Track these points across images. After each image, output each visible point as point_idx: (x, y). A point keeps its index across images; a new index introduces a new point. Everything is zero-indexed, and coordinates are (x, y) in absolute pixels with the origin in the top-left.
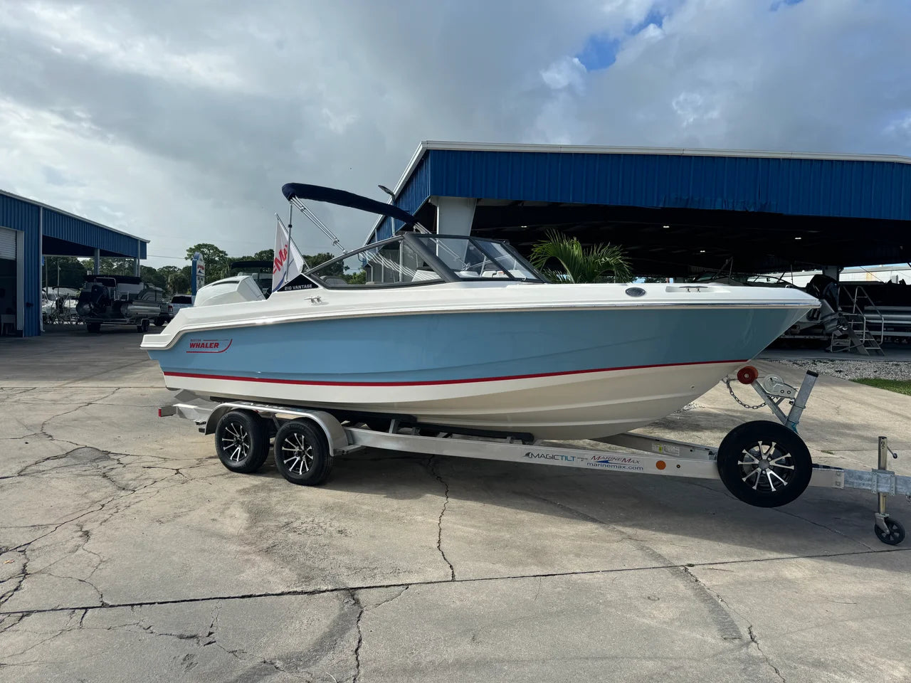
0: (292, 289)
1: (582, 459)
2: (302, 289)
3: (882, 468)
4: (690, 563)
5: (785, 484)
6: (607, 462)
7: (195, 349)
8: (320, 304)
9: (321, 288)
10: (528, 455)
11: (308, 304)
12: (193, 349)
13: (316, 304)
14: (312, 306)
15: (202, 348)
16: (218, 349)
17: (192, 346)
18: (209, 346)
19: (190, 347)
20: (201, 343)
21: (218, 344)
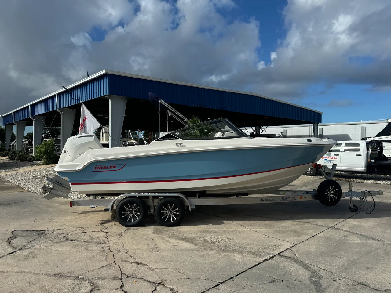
0: (164, 140)
1: (279, 199)
2: (169, 140)
3: (351, 190)
4: (332, 225)
5: (336, 198)
6: (286, 199)
7: (98, 170)
8: (181, 146)
9: (180, 139)
10: (261, 200)
11: (175, 146)
12: (96, 170)
13: (179, 146)
14: (177, 147)
15: (104, 169)
16: (114, 169)
17: (96, 168)
18: (109, 167)
19: (95, 169)
20: (103, 166)
21: (116, 167)
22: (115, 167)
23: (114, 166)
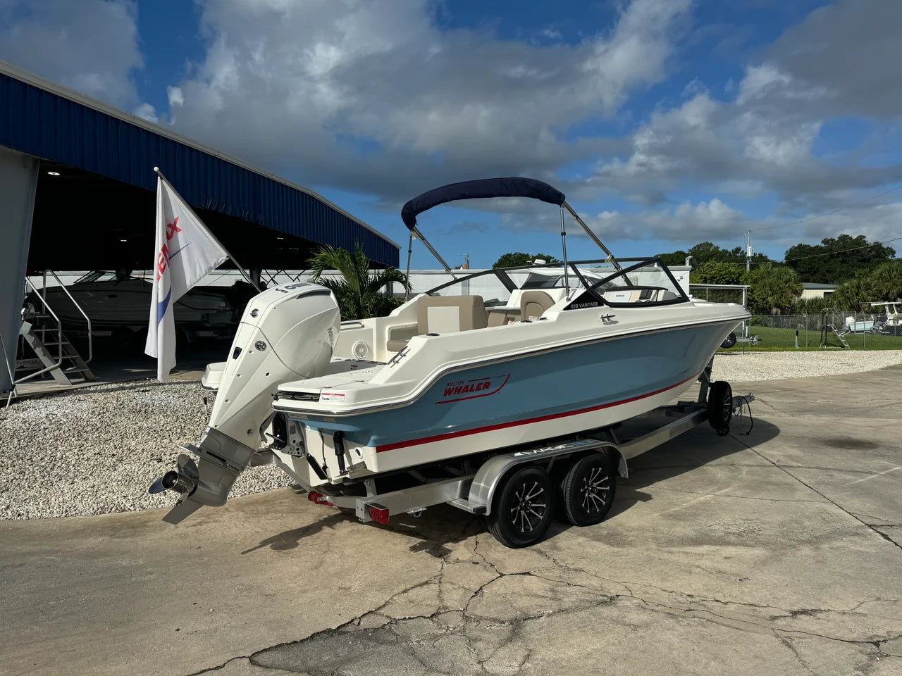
0: (579, 308)
2: (588, 307)
7: (453, 396)
8: (611, 324)
9: (605, 306)
11: (601, 324)
12: (448, 398)
13: (607, 324)
14: (605, 326)
15: (464, 393)
16: (486, 391)
17: (448, 392)
18: (475, 388)
19: (445, 395)
20: (464, 386)
21: (489, 383)
22: (487, 385)
23: (486, 383)
